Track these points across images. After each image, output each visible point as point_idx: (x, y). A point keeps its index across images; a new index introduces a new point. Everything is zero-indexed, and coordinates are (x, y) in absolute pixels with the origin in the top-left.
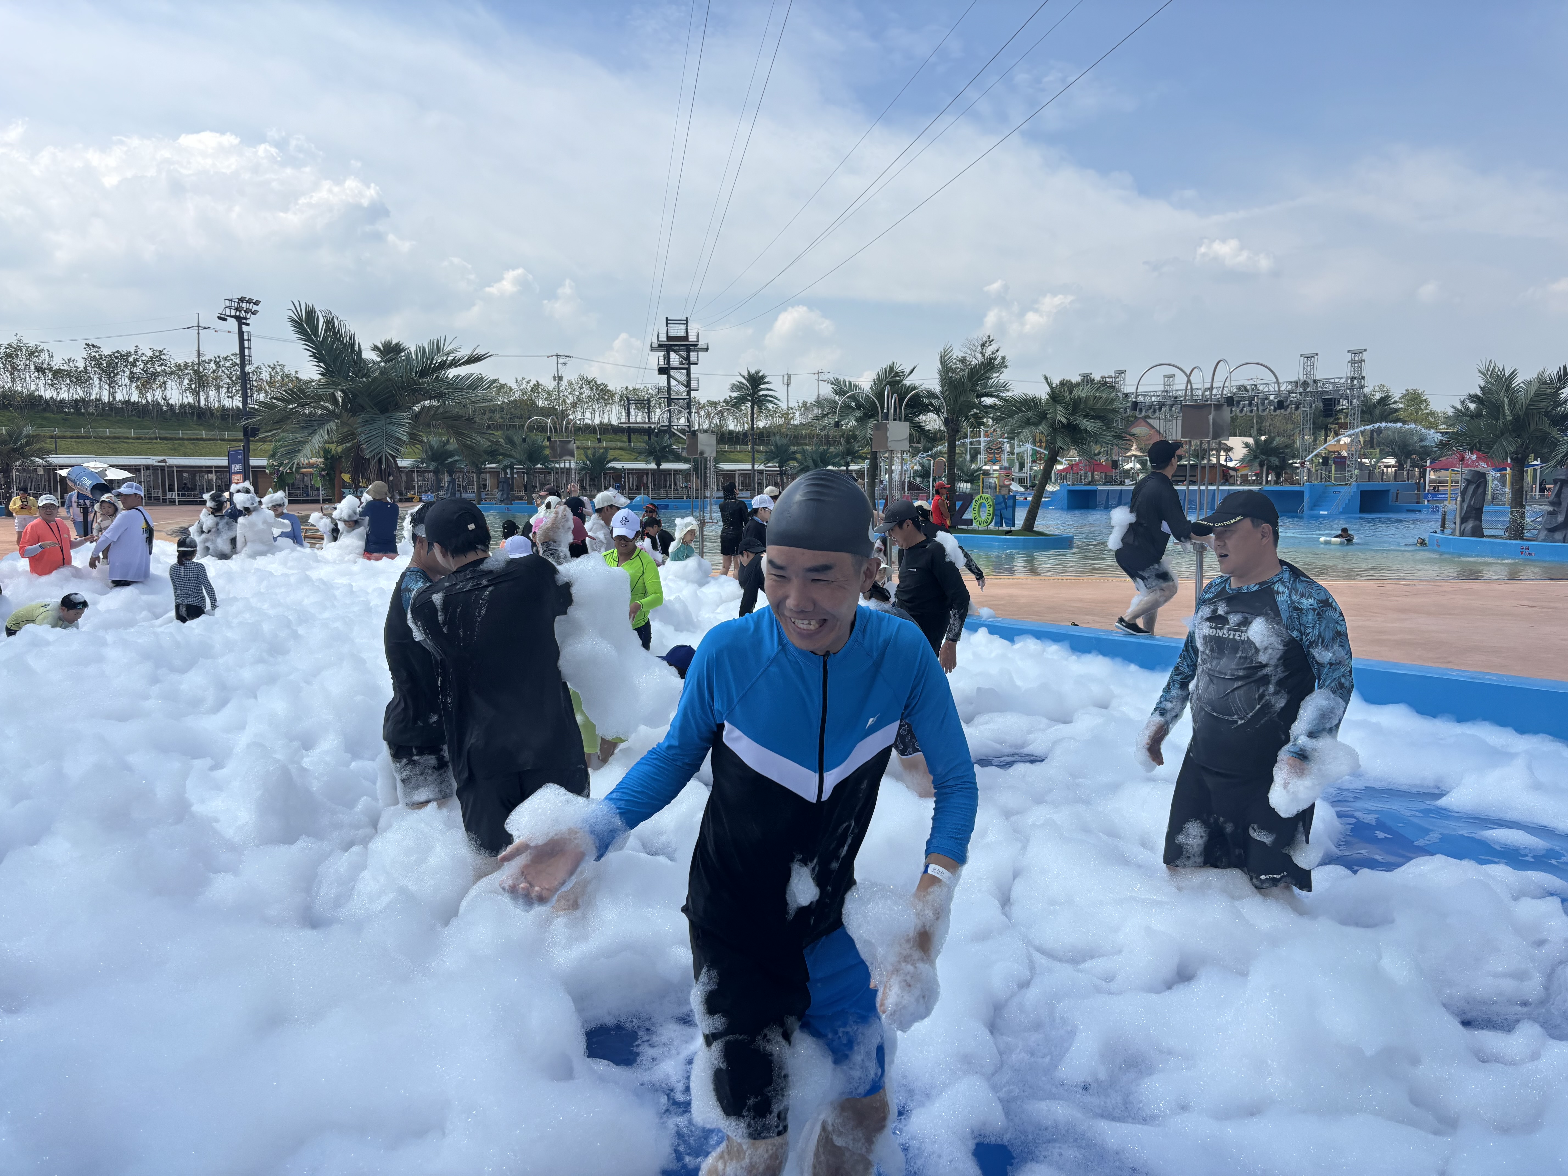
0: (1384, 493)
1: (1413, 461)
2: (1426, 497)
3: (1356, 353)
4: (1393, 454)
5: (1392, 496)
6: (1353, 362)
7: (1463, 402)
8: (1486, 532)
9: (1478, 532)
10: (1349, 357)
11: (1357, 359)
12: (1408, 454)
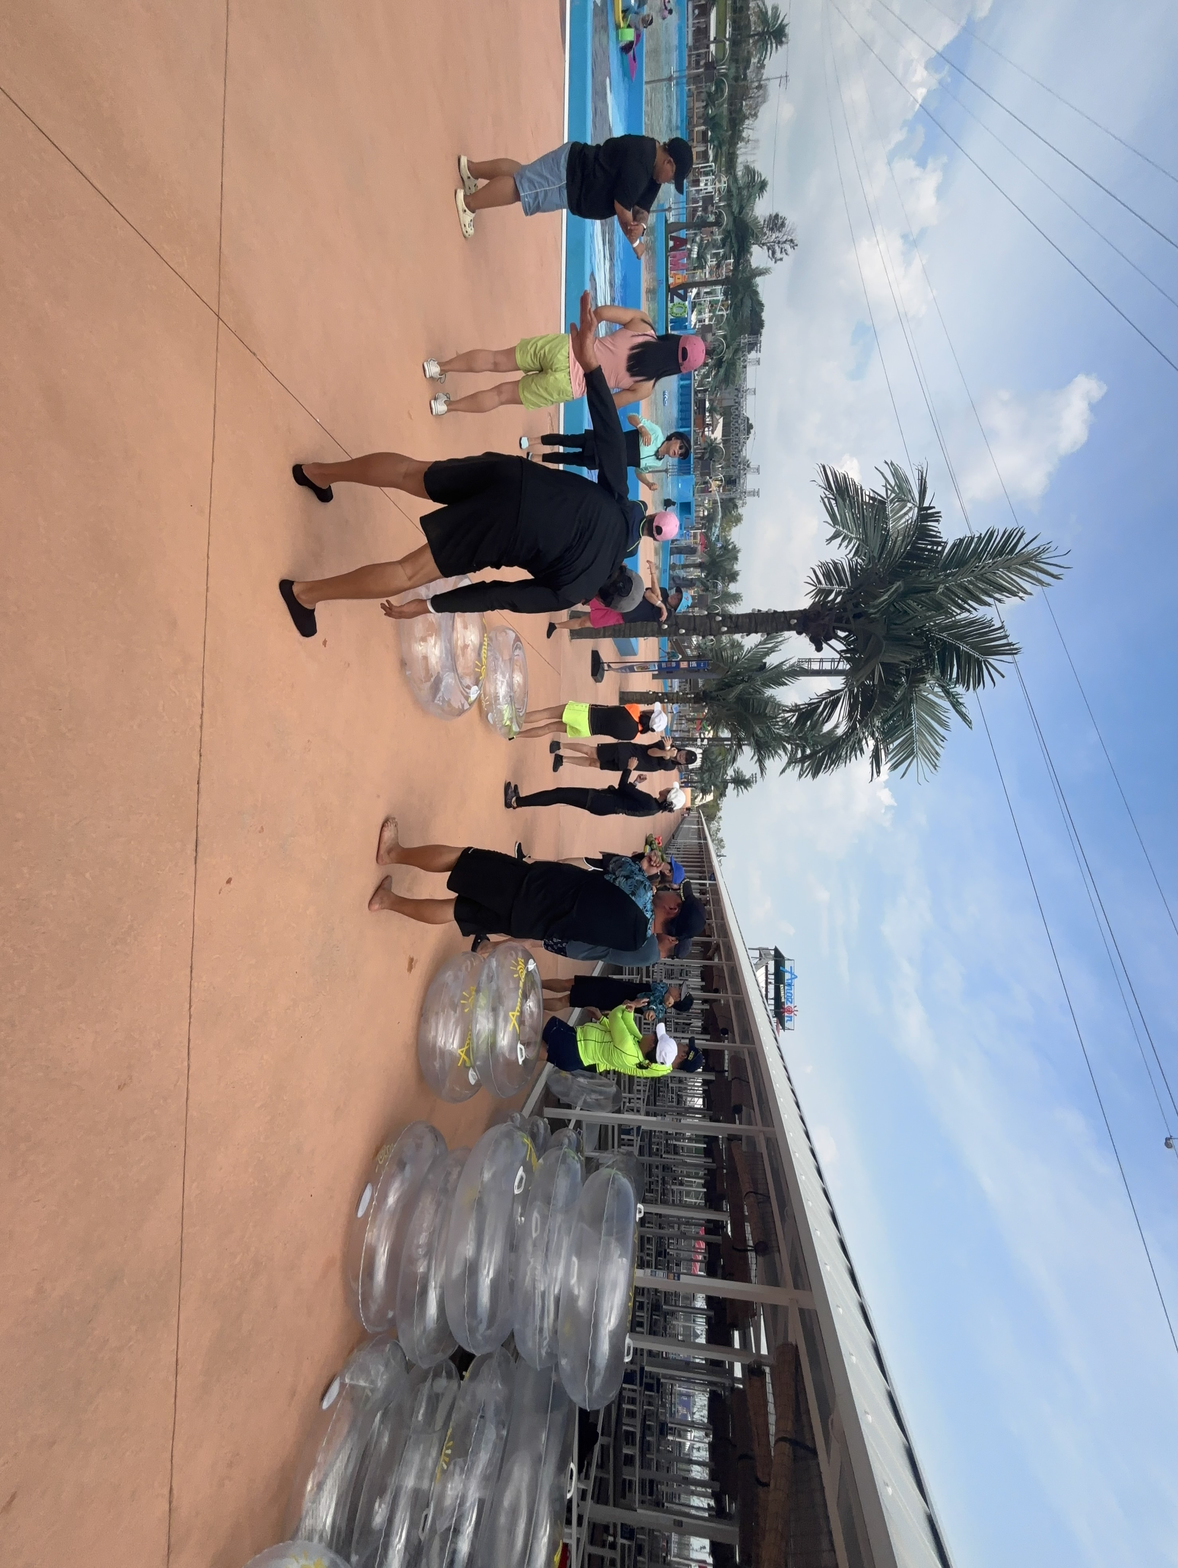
0: (689, 512)
1: (705, 524)
2: (688, 531)
3: (758, 492)
4: (709, 514)
5: (688, 516)
6: (754, 491)
7: (732, 543)
8: (672, 557)
9: (672, 553)
10: (756, 490)
11: (755, 493)
12: (708, 521)
